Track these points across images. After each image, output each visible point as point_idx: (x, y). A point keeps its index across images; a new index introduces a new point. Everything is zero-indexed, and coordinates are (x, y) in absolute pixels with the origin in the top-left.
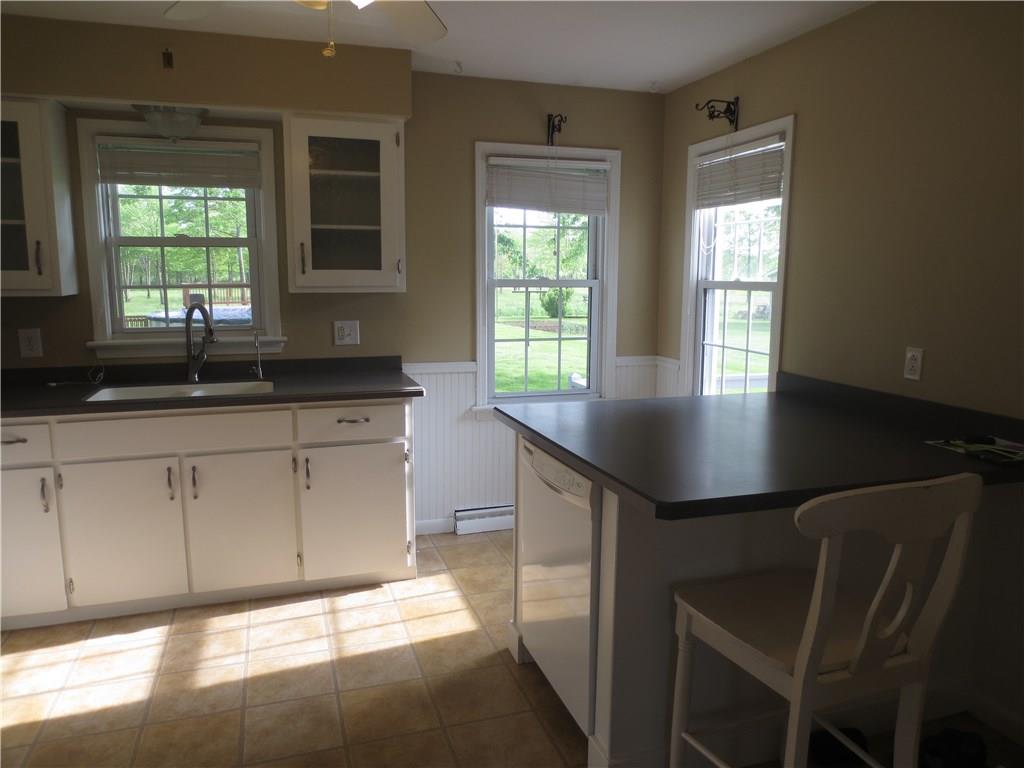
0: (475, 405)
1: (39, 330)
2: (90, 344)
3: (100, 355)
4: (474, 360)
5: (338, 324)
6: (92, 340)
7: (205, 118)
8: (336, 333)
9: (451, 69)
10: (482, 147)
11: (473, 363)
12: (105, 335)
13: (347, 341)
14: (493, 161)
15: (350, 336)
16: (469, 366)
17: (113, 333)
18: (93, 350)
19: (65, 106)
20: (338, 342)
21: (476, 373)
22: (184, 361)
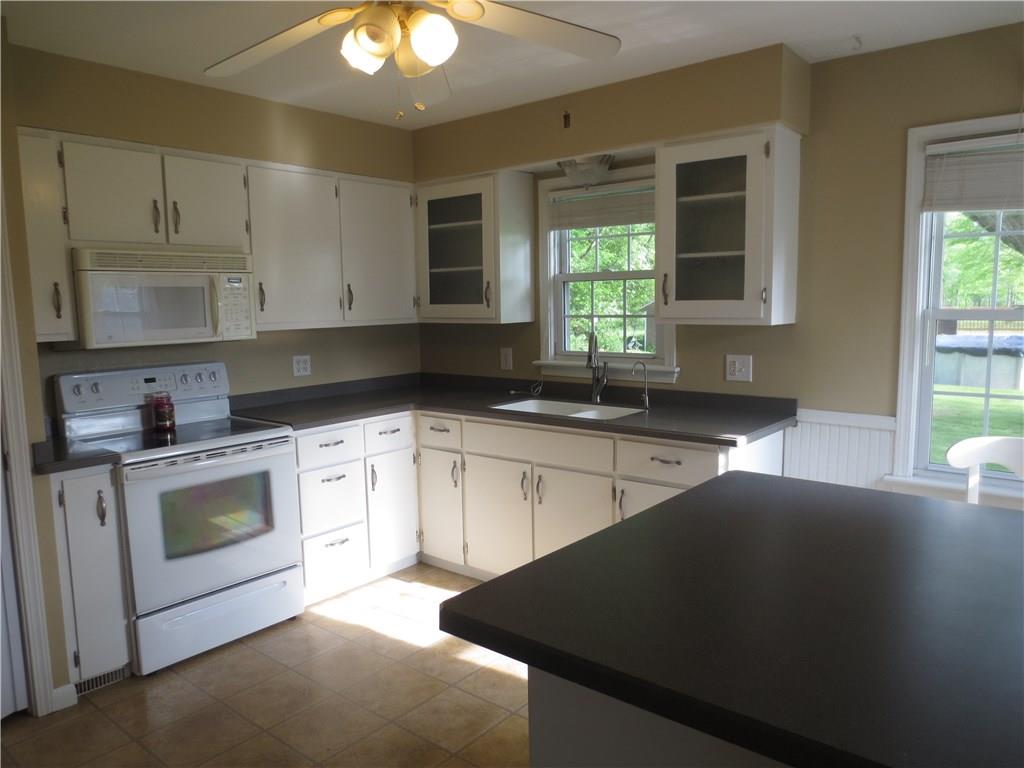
0: (891, 474)
1: (511, 349)
2: (535, 362)
3: (543, 372)
4: (894, 414)
5: (730, 358)
6: (539, 359)
7: (613, 164)
8: (728, 367)
9: (848, 49)
10: (917, 135)
11: (893, 418)
12: (549, 355)
13: (739, 377)
14: (933, 149)
15: (742, 372)
16: (886, 422)
17: (555, 354)
18: (539, 367)
19: (531, 173)
20: (729, 378)
21: (895, 432)
22: (591, 382)
